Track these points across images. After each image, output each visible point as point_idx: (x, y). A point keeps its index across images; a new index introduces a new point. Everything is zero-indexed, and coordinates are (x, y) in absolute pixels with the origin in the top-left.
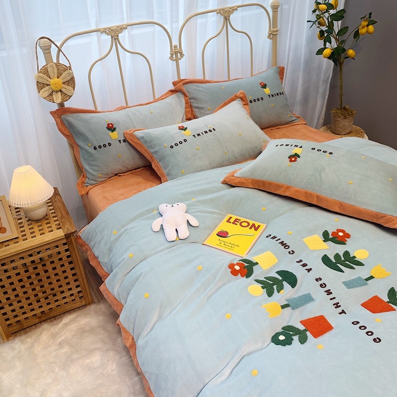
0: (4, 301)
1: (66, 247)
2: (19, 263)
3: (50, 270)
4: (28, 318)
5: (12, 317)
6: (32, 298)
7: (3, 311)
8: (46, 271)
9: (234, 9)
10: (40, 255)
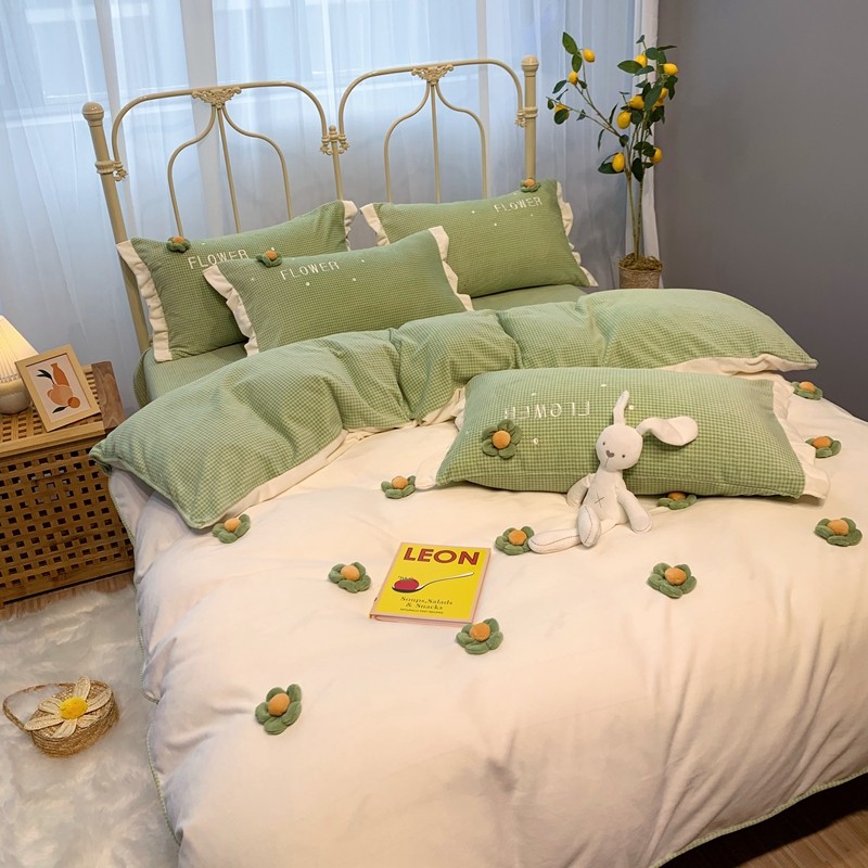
2: (22, 473)
3: (78, 492)
4: (33, 577)
5: (6, 571)
6: (44, 540)
9: (446, 69)
10: (60, 463)
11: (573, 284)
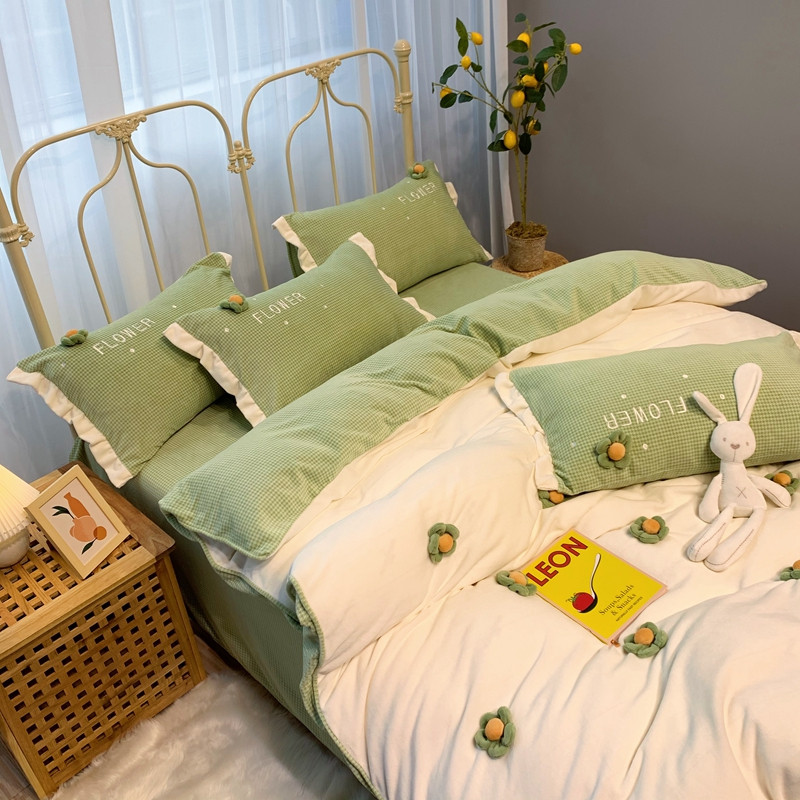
0: (41, 724)
1: (155, 581)
2: (67, 638)
3: (128, 635)
4: (88, 745)
5: (58, 752)
6: (97, 702)
7: (40, 745)
8: (120, 640)
9: (334, 64)
10: (108, 611)
11: (475, 261)
